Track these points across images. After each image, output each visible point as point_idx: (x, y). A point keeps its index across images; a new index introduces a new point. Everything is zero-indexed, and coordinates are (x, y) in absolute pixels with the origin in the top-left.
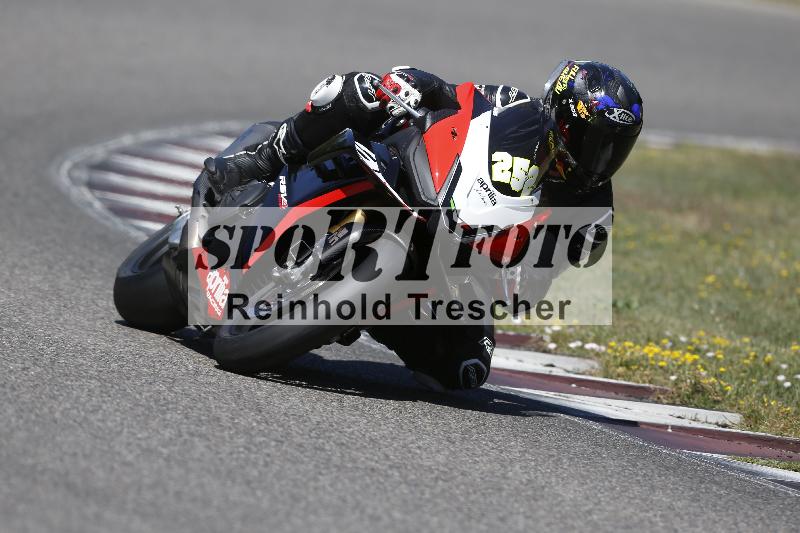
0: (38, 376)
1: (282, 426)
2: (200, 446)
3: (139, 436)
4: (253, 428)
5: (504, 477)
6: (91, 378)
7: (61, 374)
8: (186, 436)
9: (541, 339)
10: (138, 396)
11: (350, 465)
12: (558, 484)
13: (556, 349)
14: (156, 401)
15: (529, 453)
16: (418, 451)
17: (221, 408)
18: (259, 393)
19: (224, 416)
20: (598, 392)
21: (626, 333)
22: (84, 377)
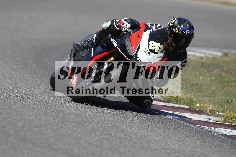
0: (58, 121)
1: (130, 136)
2: (106, 142)
3: (88, 139)
4: (121, 137)
5: (195, 151)
6: (74, 122)
7: (65, 121)
8: (102, 139)
9: (206, 111)
10: (87, 127)
11: (150, 148)
12: (211, 154)
13: (211, 114)
14: (93, 129)
15: (203, 145)
16: (170, 144)
17: (112, 131)
18: (123, 127)
19: (113, 133)
20: (223, 127)
21: (231, 110)
22: (72, 122)
